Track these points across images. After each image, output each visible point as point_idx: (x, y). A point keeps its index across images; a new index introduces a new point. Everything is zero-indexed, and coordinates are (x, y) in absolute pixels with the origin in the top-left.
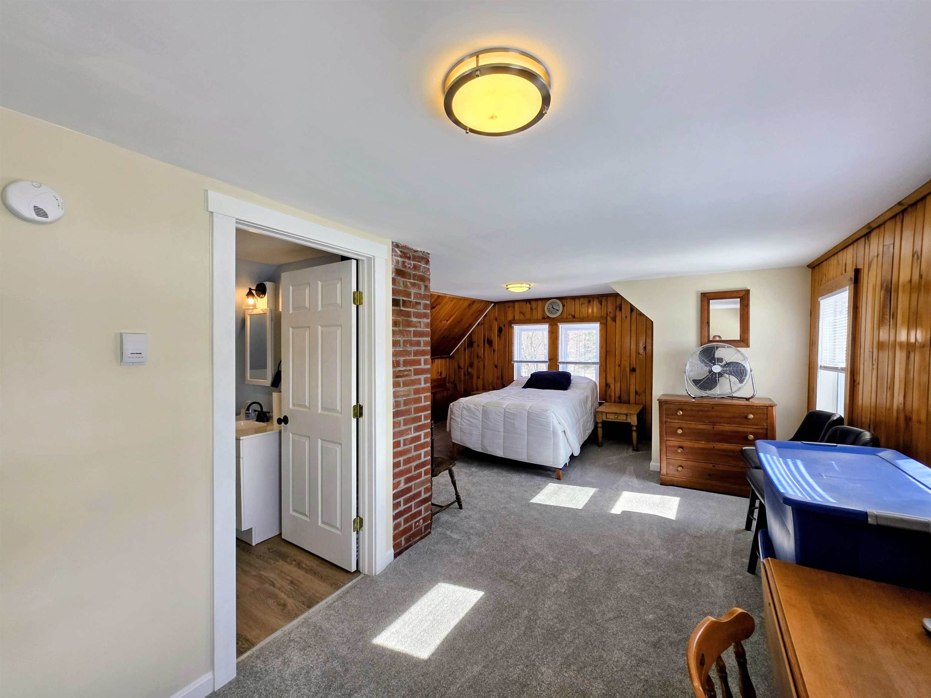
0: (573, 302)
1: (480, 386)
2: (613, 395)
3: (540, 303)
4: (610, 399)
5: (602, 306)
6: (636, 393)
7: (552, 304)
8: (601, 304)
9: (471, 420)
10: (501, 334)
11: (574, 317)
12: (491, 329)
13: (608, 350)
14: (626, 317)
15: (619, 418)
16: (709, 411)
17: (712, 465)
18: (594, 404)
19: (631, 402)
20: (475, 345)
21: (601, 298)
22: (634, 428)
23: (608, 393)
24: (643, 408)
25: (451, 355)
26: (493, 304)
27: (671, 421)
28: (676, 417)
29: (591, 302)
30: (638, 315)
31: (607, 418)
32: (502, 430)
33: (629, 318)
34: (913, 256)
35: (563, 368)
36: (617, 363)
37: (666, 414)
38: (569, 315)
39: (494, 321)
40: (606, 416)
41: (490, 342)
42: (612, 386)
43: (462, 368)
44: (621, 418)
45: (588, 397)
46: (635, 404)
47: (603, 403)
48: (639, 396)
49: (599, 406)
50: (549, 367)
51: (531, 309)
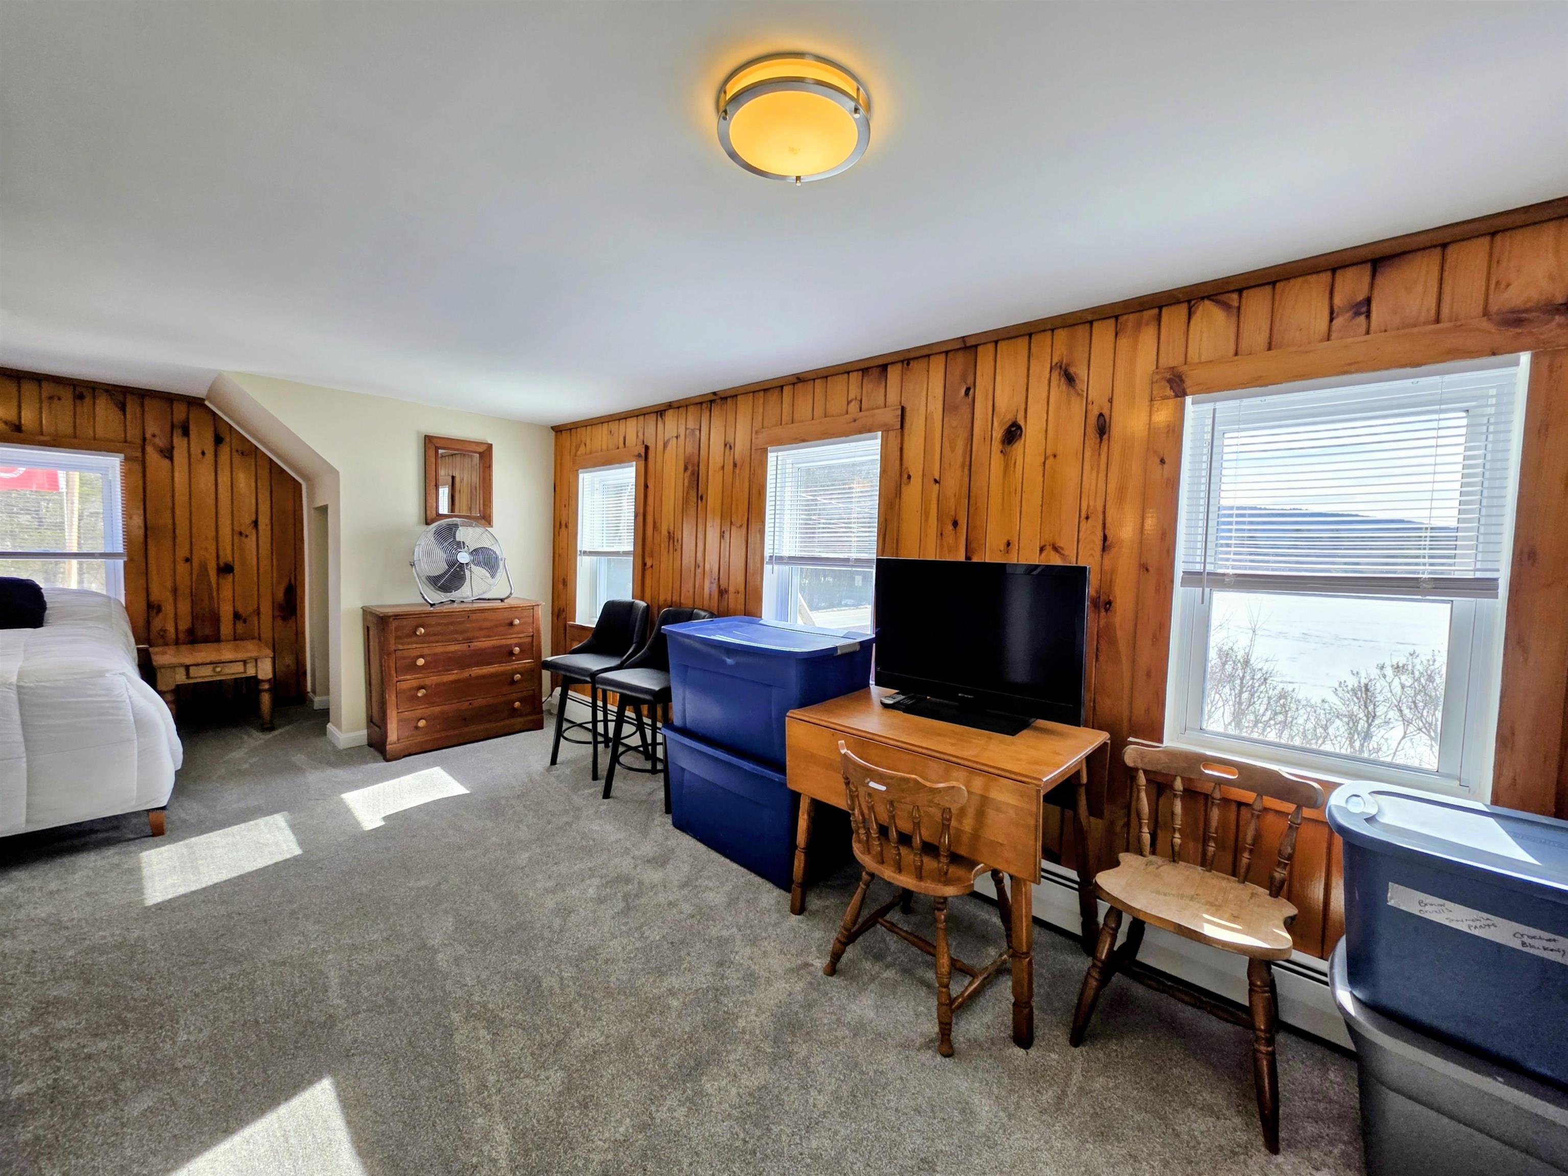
2: (170, 627)
4: (169, 637)
5: (125, 414)
6: (237, 616)
8: (123, 412)
14: (203, 453)
16: (463, 622)
17: (468, 703)
21: (121, 395)
22: (266, 686)
23: (156, 624)
27: (406, 647)
28: (414, 639)
29: (88, 400)
30: (234, 453)
33: (210, 457)
34: (725, 445)
36: (182, 552)
37: (397, 638)
40: (188, 674)
42: (168, 608)
46: (235, 640)
48: (245, 621)
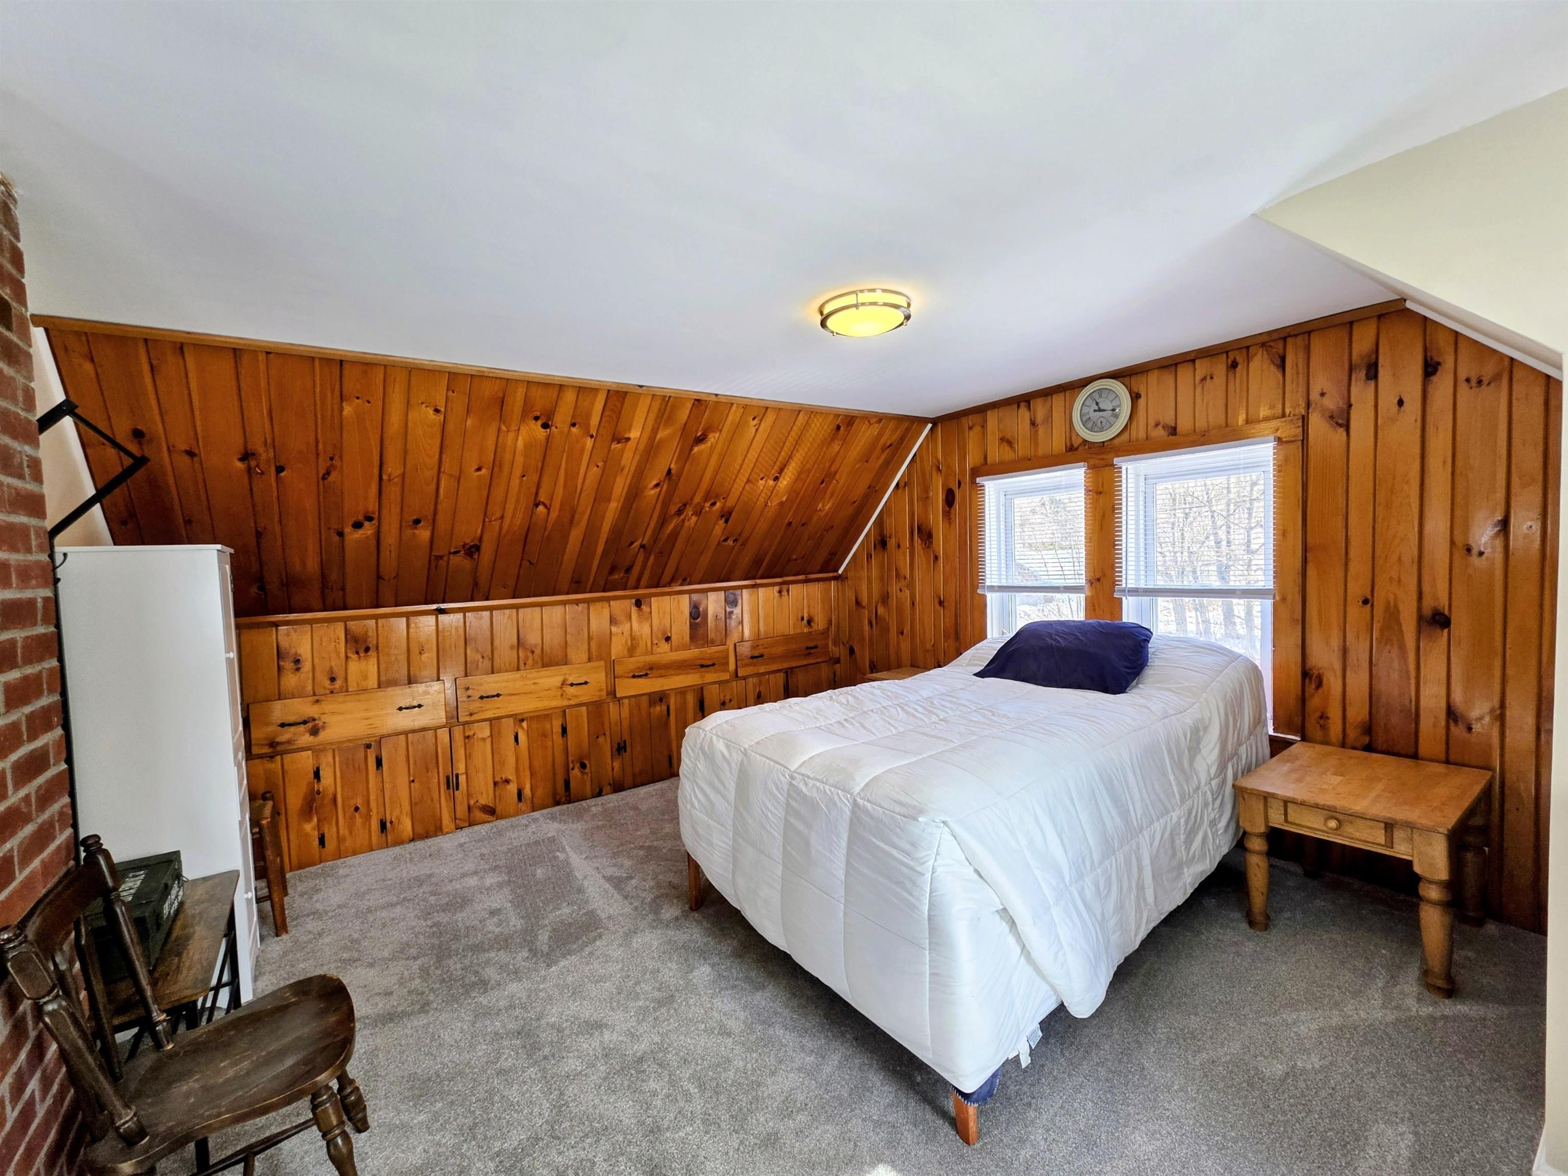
0: (1169, 378)
1: (906, 657)
2: (1335, 714)
3: (1058, 401)
4: (1324, 728)
5: (1285, 375)
6: (1453, 716)
7: (1096, 396)
8: (1282, 366)
9: (712, 795)
10: (952, 511)
11: (1173, 431)
12: (927, 498)
13: (1309, 545)
14: (1401, 403)
15: (1349, 829)
18: (1243, 750)
19: (1423, 750)
20: (892, 543)
21: (1280, 345)
22: (1433, 893)
23: (1314, 702)
24: (1487, 792)
25: (840, 571)
26: (930, 425)
29: (1241, 368)
30: (1461, 387)
31: (1286, 821)
32: (777, 854)
33: (1413, 406)
35: (1140, 611)
36: (1357, 589)
38: (1157, 425)
39: (934, 473)
40: (1286, 814)
41: (926, 535)
42: (1333, 683)
43: (864, 607)
44: (1357, 835)
45: (1206, 729)
46: (1447, 762)
47: (1289, 744)
48: (1470, 730)
49: (1273, 755)
50: (1091, 606)
51: (1033, 424)
